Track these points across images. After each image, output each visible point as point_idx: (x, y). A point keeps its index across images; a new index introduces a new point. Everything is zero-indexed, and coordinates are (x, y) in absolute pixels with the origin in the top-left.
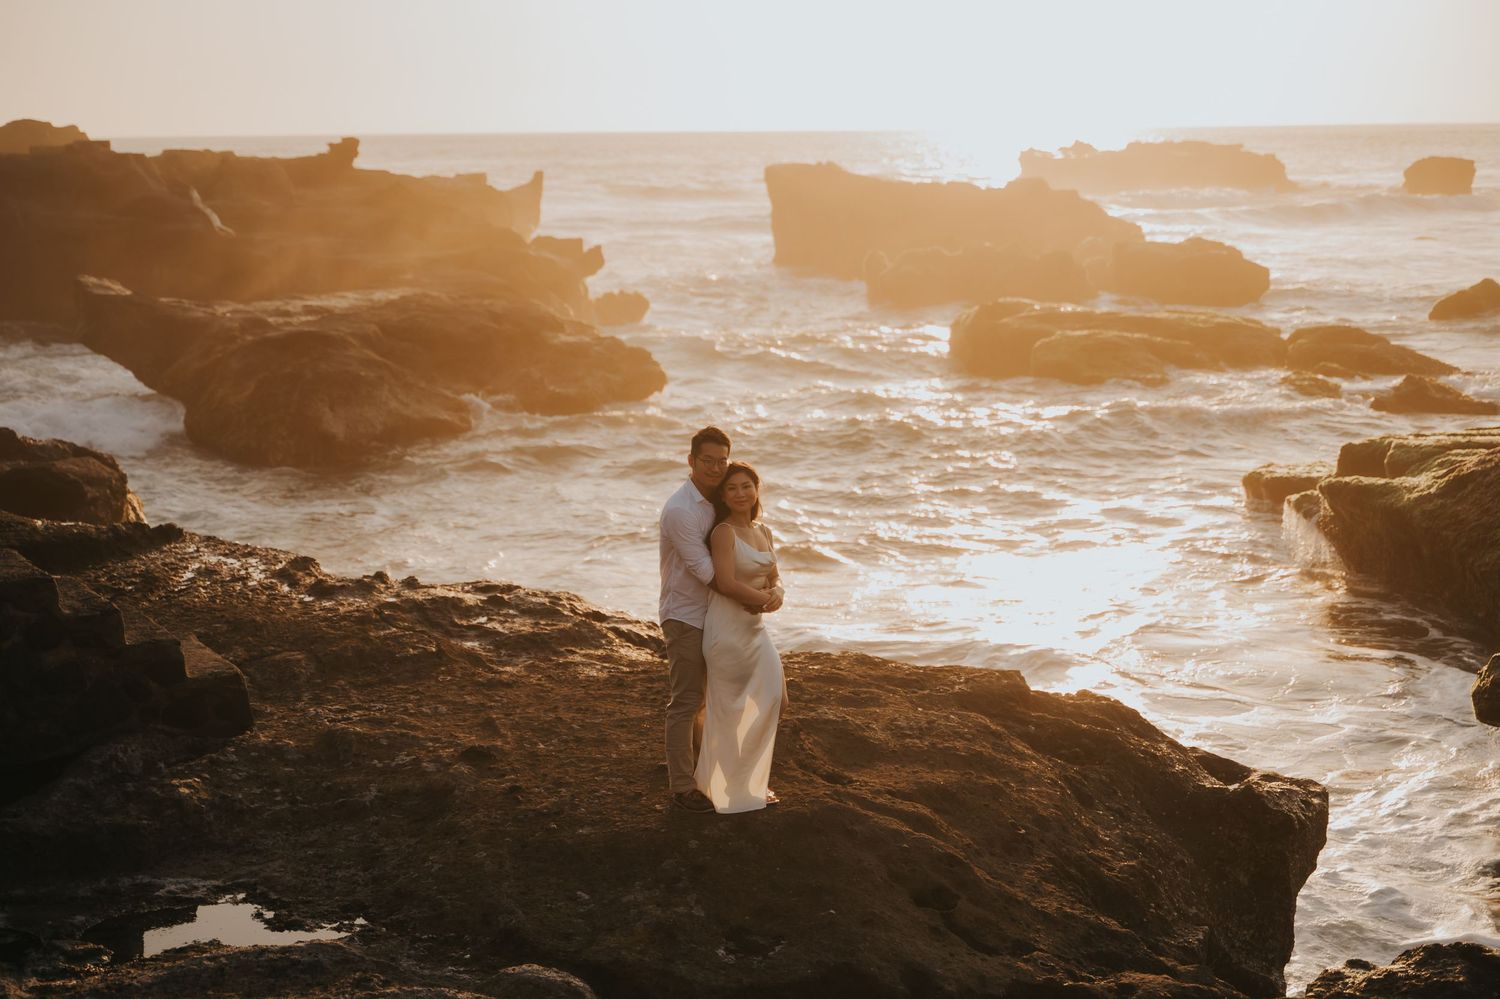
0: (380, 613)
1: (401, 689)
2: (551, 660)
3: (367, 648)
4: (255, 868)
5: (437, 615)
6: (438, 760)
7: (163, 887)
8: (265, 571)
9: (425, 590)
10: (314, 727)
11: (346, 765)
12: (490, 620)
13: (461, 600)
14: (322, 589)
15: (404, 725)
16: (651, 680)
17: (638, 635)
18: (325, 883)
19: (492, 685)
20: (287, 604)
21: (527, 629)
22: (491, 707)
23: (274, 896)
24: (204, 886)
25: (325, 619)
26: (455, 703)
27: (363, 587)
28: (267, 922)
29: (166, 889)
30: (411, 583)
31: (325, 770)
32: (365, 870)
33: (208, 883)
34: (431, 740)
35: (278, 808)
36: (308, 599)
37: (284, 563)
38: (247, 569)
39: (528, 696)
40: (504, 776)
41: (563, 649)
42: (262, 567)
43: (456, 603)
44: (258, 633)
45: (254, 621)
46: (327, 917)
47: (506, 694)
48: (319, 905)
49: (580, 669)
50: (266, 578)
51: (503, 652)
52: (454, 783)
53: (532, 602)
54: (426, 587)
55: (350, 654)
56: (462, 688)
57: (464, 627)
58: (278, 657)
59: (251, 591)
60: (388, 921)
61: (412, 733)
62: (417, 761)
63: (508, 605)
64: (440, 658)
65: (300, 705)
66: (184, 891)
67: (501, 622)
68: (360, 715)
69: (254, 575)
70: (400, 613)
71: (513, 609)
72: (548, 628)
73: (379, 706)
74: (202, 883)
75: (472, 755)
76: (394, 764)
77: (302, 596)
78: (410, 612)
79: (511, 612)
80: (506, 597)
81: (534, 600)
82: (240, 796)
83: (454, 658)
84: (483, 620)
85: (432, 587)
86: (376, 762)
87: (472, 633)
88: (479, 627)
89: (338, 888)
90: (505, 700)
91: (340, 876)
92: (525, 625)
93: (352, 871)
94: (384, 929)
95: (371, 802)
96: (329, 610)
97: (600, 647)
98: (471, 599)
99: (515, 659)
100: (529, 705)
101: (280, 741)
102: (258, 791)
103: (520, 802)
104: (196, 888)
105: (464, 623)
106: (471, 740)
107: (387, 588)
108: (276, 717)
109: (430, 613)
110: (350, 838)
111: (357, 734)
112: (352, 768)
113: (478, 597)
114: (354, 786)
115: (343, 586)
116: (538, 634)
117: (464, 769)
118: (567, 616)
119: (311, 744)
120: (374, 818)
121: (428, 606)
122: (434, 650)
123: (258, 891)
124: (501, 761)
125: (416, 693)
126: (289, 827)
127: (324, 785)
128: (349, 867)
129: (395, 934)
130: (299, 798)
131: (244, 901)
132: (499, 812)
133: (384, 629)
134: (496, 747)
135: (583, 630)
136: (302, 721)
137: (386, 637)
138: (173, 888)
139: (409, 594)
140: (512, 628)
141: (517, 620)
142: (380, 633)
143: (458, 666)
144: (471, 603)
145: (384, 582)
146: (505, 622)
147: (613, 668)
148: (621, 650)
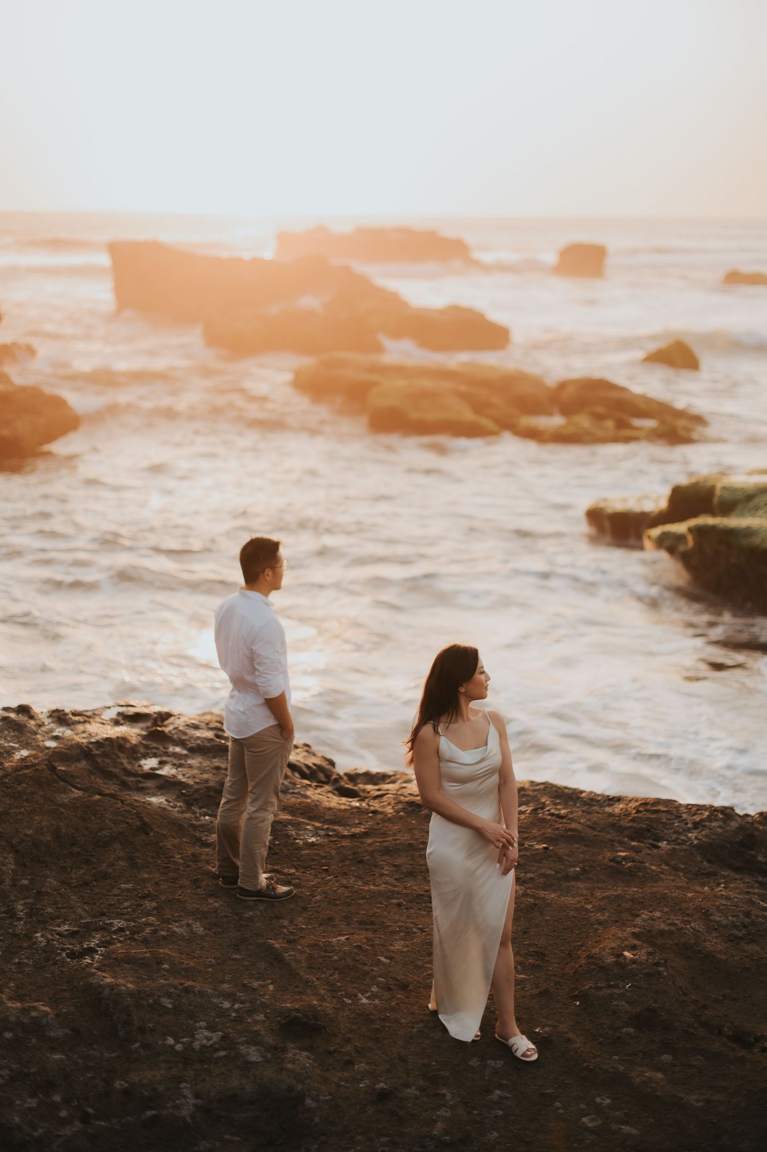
0: (53, 769)
1: (128, 890)
5: (106, 761)
6: (257, 1040)
9: (82, 726)
11: (133, 1048)
12: (162, 763)
13: (124, 739)
26: (205, 916)
30: (60, 717)
40: (350, 1063)
43: (117, 745)
51: (198, 811)
52: (300, 1086)
53: (198, 738)
54: (78, 721)
55: (48, 838)
57: (139, 774)
61: (194, 984)
62: (228, 1042)
63: (171, 741)
64: (147, 834)
67: (174, 765)
70: (71, 765)
71: (179, 747)
73: (116, 923)
76: (197, 1045)
78: (79, 760)
79: (178, 751)
80: (167, 730)
81: (197, 733)
84: (153, 763)
86: (171, 1041)
87: (150, 784)
88: (153, 773)
95: (192, 1116)
98: (130, 734)
105: (139, 771)
107: (40, 726)
113: (137, 730)
117: (303, 1057)
124: (334, 1035)
133: (65, 792)
137: (74, 805)
139: (67, 733)
140: (194, 777)
141: (189, 762)
142: (64, 798)
143: (169, 845)
144: (134, 740)
145: (32, 717)
146: (181, 765)
147: (328, 829)
148: (309, 793)
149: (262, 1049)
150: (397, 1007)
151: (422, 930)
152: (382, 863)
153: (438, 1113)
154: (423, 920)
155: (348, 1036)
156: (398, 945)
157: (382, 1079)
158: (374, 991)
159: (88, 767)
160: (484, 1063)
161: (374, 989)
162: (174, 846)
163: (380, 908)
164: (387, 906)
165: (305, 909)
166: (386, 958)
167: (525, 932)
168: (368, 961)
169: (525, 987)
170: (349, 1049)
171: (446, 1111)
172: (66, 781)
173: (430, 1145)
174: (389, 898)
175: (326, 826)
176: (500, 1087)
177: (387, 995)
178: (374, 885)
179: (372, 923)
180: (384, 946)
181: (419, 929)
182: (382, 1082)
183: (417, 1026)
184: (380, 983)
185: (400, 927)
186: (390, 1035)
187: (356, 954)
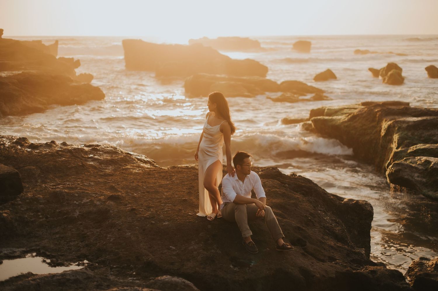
0: (58, 153)
1: (74, 177)
2: (120, 168)
3: (57, 164)
4: (37, 243)
5: (76, 154)
6: (100, 200)
7: (2, 252)
8: (10, 142)
9: (70, 146)
10: (46, 191)
11: (64, 204)
12: (95, 155)
14: (33, 146)
15: (81, 189)
16: (159, 173)
17: (144, 160)
18: (67, 248)
19: (106, 175)
20: (22, 152)
21: (109, 158)
22: (109, 182)
23: (48, 253)
24: (18, 251)
25: (39, 155)
26: (95, 182)
27: (48, 145)
28: (48, 264)
29: (3, 253)
30: (64, 144)
31: (56, 206)
32: (82, 242)
33: (19, 249)
34: (94, 194)
35: (41, 220)
36: (29, 150)
37: (16, 140)
38: (3, 142)
39: (120, 178)
40: (127, 205)
41: (123, 164)
42: (8, 141)
43: (82, 150)
44: (16, 160)
45: (14, 156)
46: (73, 260)
47: (112, 178)
48: (68, 256)
49: (131, 170)
50: (11, 144)
51: (103, 165)
52: (109, 208)
53: (108, 150)
54: (70, 145)
55: (52, 166)
56: (95, 177)
57: (87, 158)
58: (26, 168)
59: (7, 148)
60: (98, 261)
61: (86, 192)
62: (92, 201)
63: (99, 150)
64: (83, 167)
65: (38, 184)
66: (10, 253)
67: (98, 156)
68: (62, 187)
69: (7, 143)
70: (64, 153)
71: (101, 152)
72: (116, 157)
73: (68, 183)
74: (17, 250)
75: (111, 198)
76: (82, 202)
77: (26, 149)
78: (67, 153)
79: (101, 153)
80: (98, 148)
81: (108, 149)
82: (26, 216)
83: (88, 167)
84: (92, 155)
85: (72, 145)
86: (75, 202)
87: (89, 159)
88: (91, 157)
89: (73, 249)
90: (113, 180)
91: (72, 244)
92: (107, 157)
93: (76, 242)
94: (97, 264)
95: (78, 216)
96: (39, 153)
97: (134, 163)
98: (86, 149)
99: (108, 168)
100: (122, 181)
101: (37, 196)
102: (32, 214)
103: (136, 214)
104: (16, 252)
105: (87, 157)
106: (109, 193)
107: (57, 146)
108: (30, 188)
109: (74, 153)
110: (72, 230)
111: (66, 192)
112: (66, 204)
113: (89, 148)
114: (69, 211)
115: (41, 146)
116: (114, 159)
117: (112, 203)
118: (121, 154)
119: (48, 196)
120: (80, 222)
121: (73, 151)
122: (81, 164)
123: (41, 252)
124: (124, 200)
125: (80, 178)
126: (47, 227)
127: (57, 211)
128: (74, 241)
129: (102, 266)
130: (49, 216)
131: (36, 256)
132: (130, 218)
133: (60, 158)
134: (118, 195)
135: (127, 158)
136: (41, 189)
137: (62, 161)
138: (6, 252)
139: (65, 147)
140: (104, 158)
141: (104, 155)
142: (60, 159)
143: (90, 170)
144: (87, 150)
145: (55, 144)
146: (100, 156)
147: (143, 169)
148: (141, 164)
149: (101, 202)
159: (70, 155)
162: (92, 170)
165: (127, 181)
172: (61, 156)
175: (142, 169)
176: (168, 208)
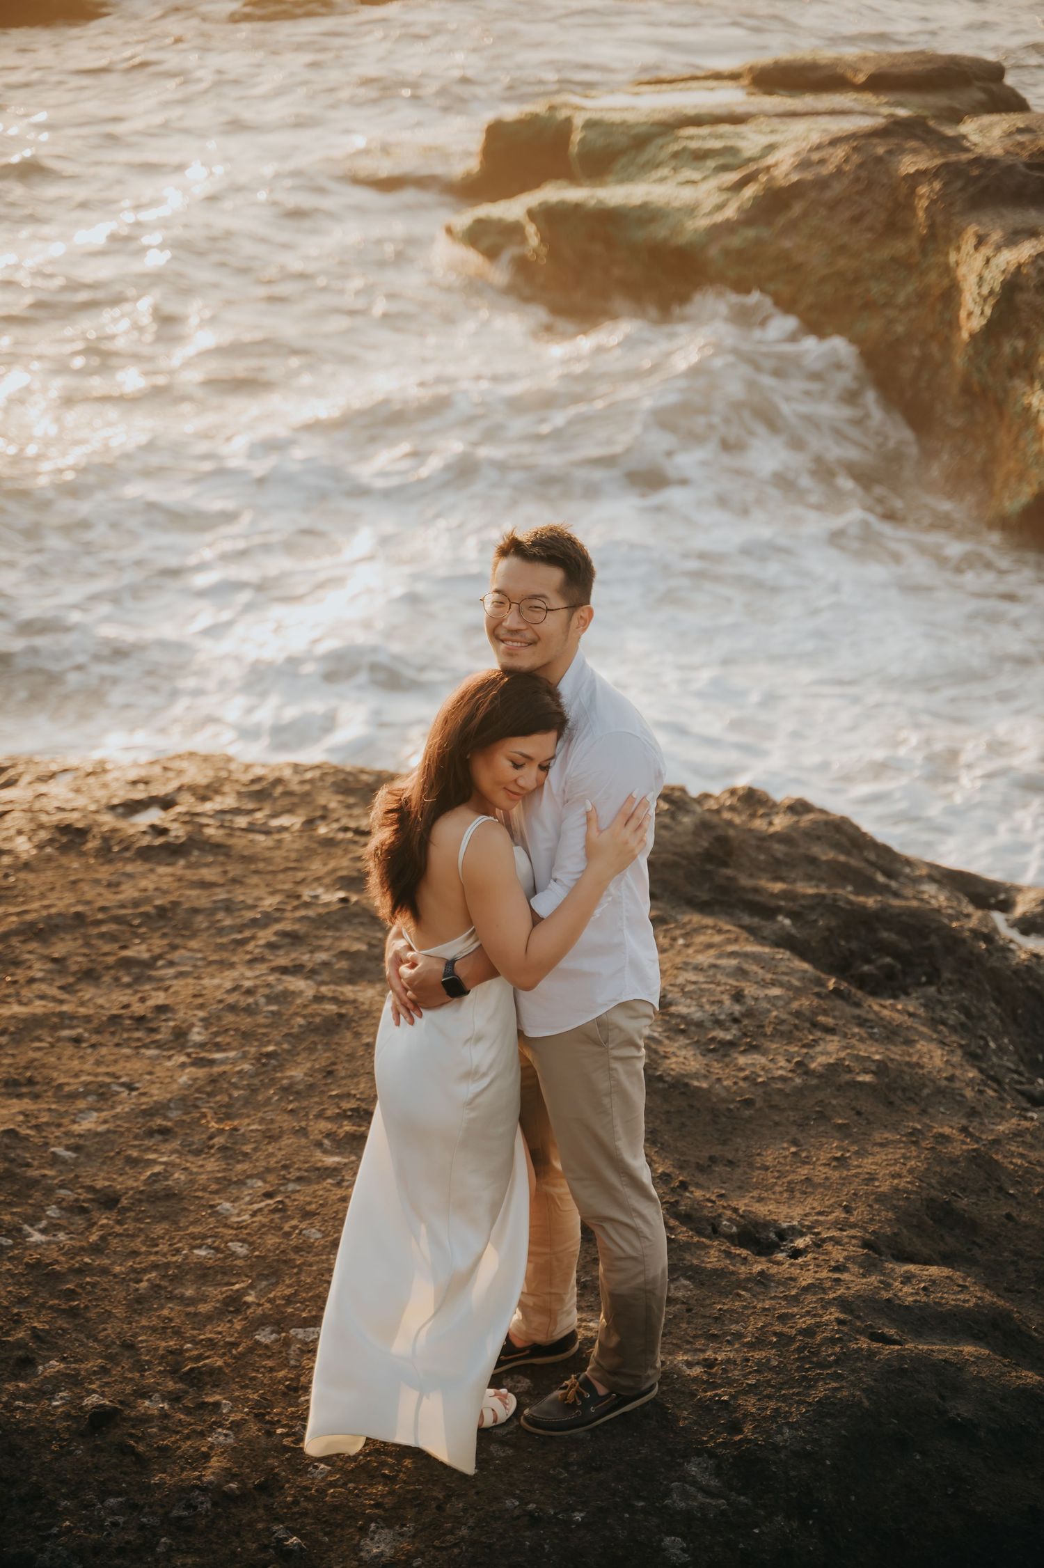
150: (103, 1245)
151: (130, 1087)
152: (27, 956)
153: (209, 1439)
154: (128, 1065)
155: (16, 1311)
156: (89, 1123)
157: (93, 1386)
158: (52, 1218)
160: (283, 1334)
161: (53, 1211)
163: (39, 1049)
164: (52, 1045)
166: (68, 1148)
167: (330, 1073)
168: (33, 1159)
169: (343, 1180)
170: (20, 1335)
171: (226, 1435)
173: (202, 1503)
174: (55, 1028)
177: (79, 1221)
178: (20, 1003)
179: (30, 1082)
180: (59, 1125)
181: (123, 1085)
182: (94, 1391)
183: (146, 1278)
184: (63, 1199)
185: (86, 1084)
186: (96, 1299)
187: (7, 1147)
